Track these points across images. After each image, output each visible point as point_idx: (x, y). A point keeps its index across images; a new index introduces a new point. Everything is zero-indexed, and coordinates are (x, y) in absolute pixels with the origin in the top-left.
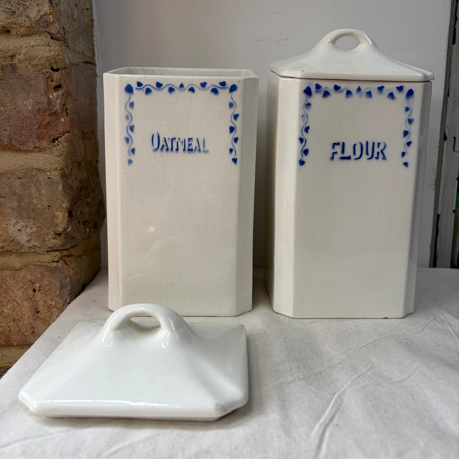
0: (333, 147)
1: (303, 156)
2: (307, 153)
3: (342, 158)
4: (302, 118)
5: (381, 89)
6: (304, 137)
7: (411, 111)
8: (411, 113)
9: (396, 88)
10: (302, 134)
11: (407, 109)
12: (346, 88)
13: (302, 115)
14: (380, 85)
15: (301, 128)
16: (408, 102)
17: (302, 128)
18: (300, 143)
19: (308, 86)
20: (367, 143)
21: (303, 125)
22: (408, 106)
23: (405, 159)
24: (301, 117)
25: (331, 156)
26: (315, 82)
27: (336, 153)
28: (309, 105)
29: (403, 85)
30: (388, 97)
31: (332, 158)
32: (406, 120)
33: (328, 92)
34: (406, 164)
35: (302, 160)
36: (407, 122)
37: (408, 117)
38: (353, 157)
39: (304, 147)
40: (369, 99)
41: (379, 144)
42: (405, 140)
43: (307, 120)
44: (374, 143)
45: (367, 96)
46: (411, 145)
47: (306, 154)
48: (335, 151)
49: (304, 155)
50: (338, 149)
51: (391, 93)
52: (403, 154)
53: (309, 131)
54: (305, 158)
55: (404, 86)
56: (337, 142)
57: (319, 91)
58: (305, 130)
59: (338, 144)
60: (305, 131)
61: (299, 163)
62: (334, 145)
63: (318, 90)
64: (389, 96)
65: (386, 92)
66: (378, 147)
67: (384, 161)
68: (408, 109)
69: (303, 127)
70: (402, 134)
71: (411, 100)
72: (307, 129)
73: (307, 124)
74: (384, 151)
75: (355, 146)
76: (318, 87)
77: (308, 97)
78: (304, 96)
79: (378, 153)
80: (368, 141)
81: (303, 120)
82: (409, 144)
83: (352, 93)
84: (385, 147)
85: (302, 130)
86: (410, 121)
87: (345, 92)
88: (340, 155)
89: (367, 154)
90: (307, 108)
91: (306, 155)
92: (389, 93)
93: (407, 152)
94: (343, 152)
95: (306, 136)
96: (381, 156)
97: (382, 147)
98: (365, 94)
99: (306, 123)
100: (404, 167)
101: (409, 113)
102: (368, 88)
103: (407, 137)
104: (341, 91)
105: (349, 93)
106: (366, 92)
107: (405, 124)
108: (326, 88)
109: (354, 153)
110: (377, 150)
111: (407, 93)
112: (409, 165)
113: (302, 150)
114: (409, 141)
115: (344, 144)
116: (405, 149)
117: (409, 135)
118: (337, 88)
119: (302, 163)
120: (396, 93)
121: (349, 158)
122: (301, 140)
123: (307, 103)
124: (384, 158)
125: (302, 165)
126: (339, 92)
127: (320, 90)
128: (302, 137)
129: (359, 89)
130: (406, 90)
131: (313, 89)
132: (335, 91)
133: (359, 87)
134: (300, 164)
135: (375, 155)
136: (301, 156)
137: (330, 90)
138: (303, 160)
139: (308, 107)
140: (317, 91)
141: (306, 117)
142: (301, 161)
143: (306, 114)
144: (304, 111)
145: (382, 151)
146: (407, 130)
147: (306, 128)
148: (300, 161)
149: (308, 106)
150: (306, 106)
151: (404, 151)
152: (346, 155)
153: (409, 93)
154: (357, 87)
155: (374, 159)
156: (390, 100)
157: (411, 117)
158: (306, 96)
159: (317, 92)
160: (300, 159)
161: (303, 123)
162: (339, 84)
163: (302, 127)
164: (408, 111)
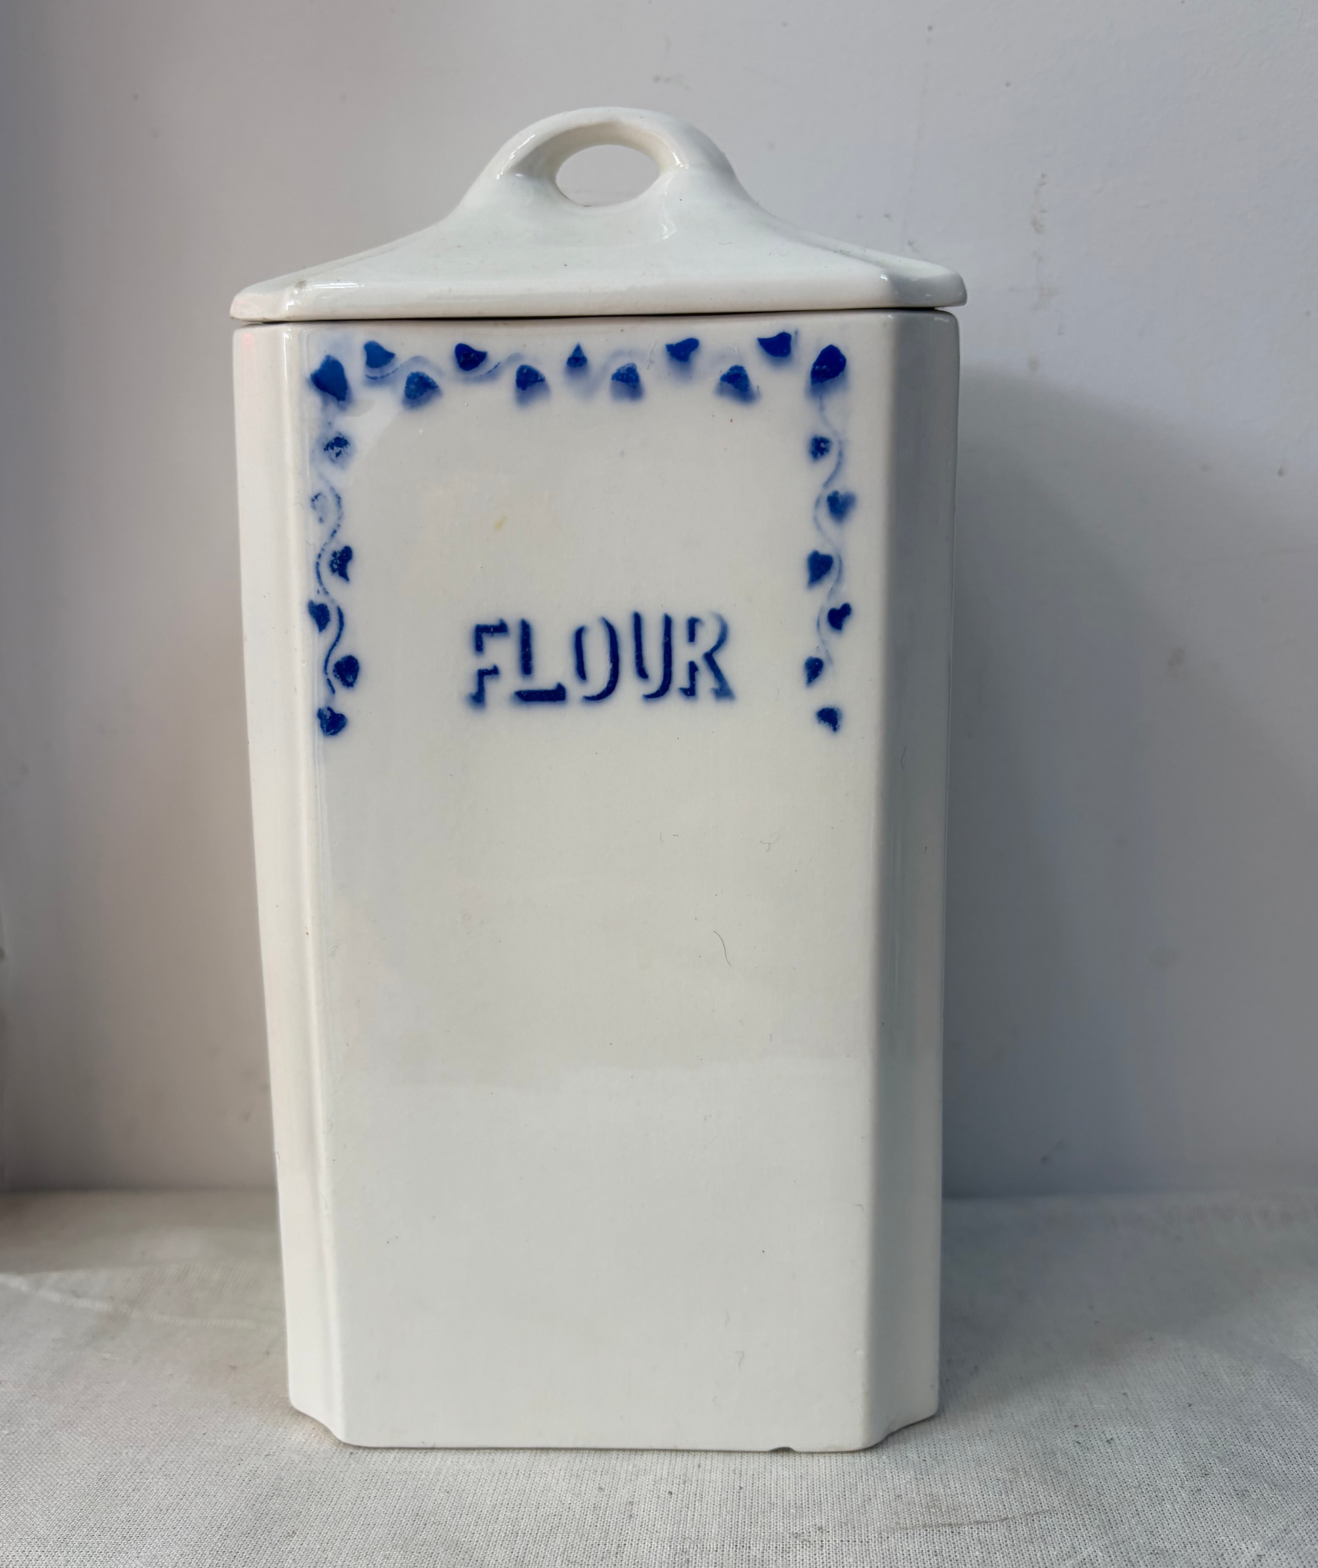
0: (479, 647)
1: (333, 691)
2: (355, 678)
3: (527, 697)
4: (314, 507)
5: (682, 352)
6: (333, 601)
7: (840, 454)
8: (839, 465)
9: (757, 343)
10: (321, 583)
11: (819, 447)
12: (513, 358)
13: (313, 497)
14: (678, 332)
15: (312, 559)
16: (822, 408)
17: (320, 556)
18: (316, 629)
19: (328, 357)
20: (637, 620)
21: (324, 542)
22: (824, 432)
23: (825, 693)
24: (308, 503)
25: (472, 688)
26: (362, 335)
27: (494, 671)
28: (341, 446)
29: (790, 331)
30: (721, 391)
31: (478, 698)
32: (818, 502)
33: (428, 378)
34: (829, 717)
35: (329, 709)
36: (824, 510)
37: (827, 484)
38: (576, 690)
39: (334, 645)
40: (627, 408)
41: (693, 624)
42: (820, 600)
43: (339, 518)
44: (668, 622)
45: (617, 394)
46: (851, 625)
47: (350, 680)
48: (486, 663)
49: (337, 684)
50: (503, 652)
51: (732, 369)
52: (814, 668)
53: (353, 569)
54: (345, 701)
55: (796, 333)
56: (491, 620)
57: (383, 377)
58: (331, 565)
59: (500, 628)
60: (334, 571)
61: (317, 722)
62: (482, 634)
63: (376, 373)
64: (726, 384)
65: (708, 366)
66: (692, 637)
67: (724, 707)
68: (822, 445)
69: (323, 550)
70: (801, 573)
71: (835, 401)
72: (341, 561)
73: (338, 535)
74: (721, 659)
75: (579, 635)
76: (377, 357)
77: (333, 407)
78: (314, 399)
79: (693, 668)
80: (640, 610)
81: (321, 520)
82: (838, 617)
83: (542, 380)
84: (722, 640)
85: (318, 564)
86: (839, 506)
87: (509, 378)
88: (510, 681)
89: (642, 673)
90: (333, 461)
91: (349, 685)
92: (725, 369)
93: (830, 659)
94: (526, 666)
95: (339, 593)
96: (706, 681)
97: (707, 638)
98: (607, 382)
99: (335, 532)
100: (823, 730)
101: (827, 464)
102: (617, 354)
103: (828, 582)
104: (493, 374)
105: (528, 380)
106: (614, 369)
107: (815, 519)
108: (416, 359)
109: (581, 672)
110: (684, 654)
111: (815, 364)
112: (847, 723)
113: (327, 661)
114: (838, 605)
115: (526, 630)
116: (823, 642)
117: (834, 573)
118: (468, 359)
119: (332, 723)
120: (759, 371)
121: (557, 695)
122: (320, 614)
123: (331, 436)
124: (723, 691)
125: (334, 733)
126: (481, 379)
127: (388, 369)
128: (319, 600)
129: (577, 361)
130: (806, 354)
131: (355, 369)
132: (462, 374)
133: (578, 349)
134: (322, 727)
135: (680, 678)
136: (323, 690)
137: (440, 373)
138: (338, 709)
139: (338, 454)
140: (374, 378)
141: (331, 501)
142: (328, 714)
143: (332, 489)
144: (321, 476)
145: (709, 657)
146: (825, 550)
147: (334, 554)
148: (320, 715)
149: (337, 449)
150: (326, 449)
151: (815, 655)
152: (543, 679)
153: (824, 367)
154: (567, 352)
155: (674, 699)
156: (729, 408)
157: (840, 486)
158: (325, 403)
159: (373, 381)
160: (322, 705)
161: (317, 535)
162: (476, 338)
163: (318, 551)
164: (822, 454)
